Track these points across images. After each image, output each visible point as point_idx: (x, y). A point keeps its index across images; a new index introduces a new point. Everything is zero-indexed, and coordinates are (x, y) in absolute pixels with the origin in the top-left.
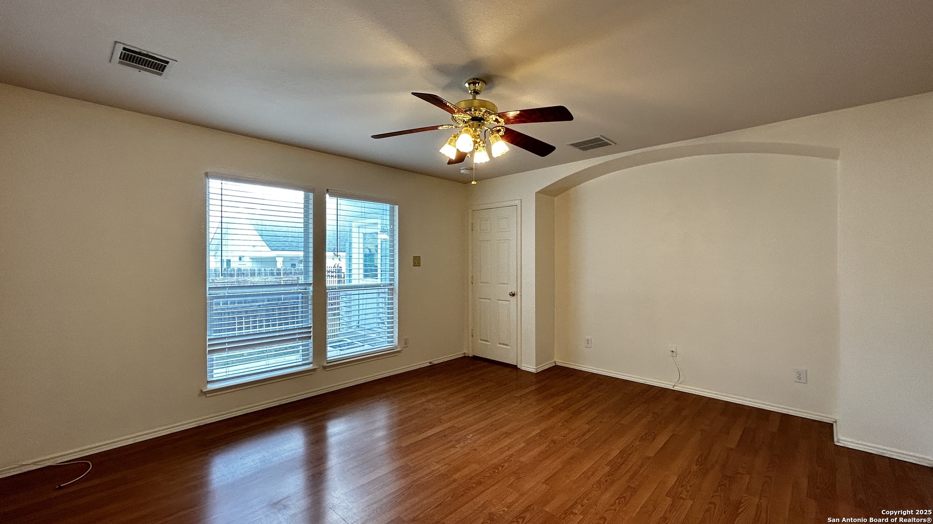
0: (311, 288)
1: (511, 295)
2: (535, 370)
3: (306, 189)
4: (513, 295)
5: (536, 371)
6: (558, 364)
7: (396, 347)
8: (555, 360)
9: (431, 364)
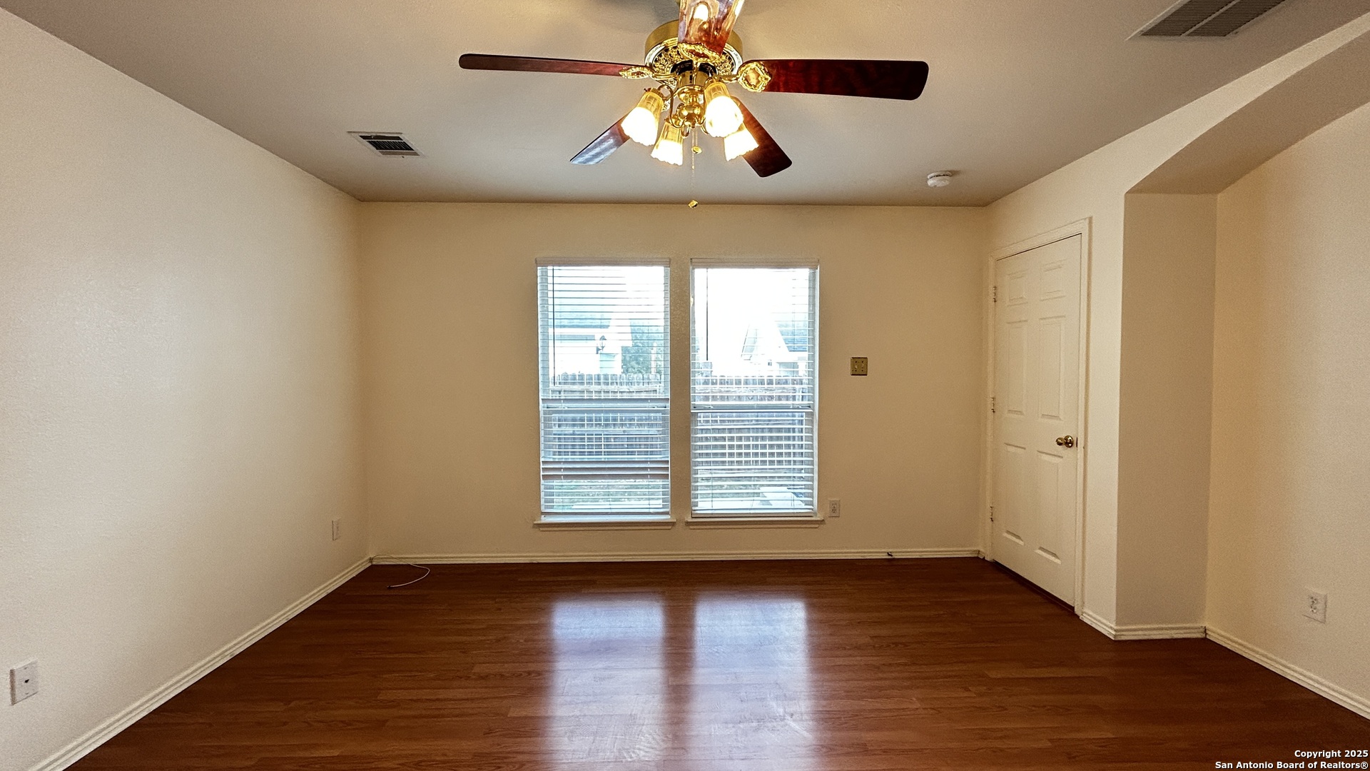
0: (668, 404)
1: (1060, 444)
2: (1114, 633)
3: (667, 263)
4: (1068, 443)
5: (1115, 636)
6: (1212, 637)
7: (815, 514)
8: (1208, 626)
9: (890, 557)
